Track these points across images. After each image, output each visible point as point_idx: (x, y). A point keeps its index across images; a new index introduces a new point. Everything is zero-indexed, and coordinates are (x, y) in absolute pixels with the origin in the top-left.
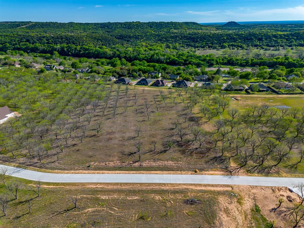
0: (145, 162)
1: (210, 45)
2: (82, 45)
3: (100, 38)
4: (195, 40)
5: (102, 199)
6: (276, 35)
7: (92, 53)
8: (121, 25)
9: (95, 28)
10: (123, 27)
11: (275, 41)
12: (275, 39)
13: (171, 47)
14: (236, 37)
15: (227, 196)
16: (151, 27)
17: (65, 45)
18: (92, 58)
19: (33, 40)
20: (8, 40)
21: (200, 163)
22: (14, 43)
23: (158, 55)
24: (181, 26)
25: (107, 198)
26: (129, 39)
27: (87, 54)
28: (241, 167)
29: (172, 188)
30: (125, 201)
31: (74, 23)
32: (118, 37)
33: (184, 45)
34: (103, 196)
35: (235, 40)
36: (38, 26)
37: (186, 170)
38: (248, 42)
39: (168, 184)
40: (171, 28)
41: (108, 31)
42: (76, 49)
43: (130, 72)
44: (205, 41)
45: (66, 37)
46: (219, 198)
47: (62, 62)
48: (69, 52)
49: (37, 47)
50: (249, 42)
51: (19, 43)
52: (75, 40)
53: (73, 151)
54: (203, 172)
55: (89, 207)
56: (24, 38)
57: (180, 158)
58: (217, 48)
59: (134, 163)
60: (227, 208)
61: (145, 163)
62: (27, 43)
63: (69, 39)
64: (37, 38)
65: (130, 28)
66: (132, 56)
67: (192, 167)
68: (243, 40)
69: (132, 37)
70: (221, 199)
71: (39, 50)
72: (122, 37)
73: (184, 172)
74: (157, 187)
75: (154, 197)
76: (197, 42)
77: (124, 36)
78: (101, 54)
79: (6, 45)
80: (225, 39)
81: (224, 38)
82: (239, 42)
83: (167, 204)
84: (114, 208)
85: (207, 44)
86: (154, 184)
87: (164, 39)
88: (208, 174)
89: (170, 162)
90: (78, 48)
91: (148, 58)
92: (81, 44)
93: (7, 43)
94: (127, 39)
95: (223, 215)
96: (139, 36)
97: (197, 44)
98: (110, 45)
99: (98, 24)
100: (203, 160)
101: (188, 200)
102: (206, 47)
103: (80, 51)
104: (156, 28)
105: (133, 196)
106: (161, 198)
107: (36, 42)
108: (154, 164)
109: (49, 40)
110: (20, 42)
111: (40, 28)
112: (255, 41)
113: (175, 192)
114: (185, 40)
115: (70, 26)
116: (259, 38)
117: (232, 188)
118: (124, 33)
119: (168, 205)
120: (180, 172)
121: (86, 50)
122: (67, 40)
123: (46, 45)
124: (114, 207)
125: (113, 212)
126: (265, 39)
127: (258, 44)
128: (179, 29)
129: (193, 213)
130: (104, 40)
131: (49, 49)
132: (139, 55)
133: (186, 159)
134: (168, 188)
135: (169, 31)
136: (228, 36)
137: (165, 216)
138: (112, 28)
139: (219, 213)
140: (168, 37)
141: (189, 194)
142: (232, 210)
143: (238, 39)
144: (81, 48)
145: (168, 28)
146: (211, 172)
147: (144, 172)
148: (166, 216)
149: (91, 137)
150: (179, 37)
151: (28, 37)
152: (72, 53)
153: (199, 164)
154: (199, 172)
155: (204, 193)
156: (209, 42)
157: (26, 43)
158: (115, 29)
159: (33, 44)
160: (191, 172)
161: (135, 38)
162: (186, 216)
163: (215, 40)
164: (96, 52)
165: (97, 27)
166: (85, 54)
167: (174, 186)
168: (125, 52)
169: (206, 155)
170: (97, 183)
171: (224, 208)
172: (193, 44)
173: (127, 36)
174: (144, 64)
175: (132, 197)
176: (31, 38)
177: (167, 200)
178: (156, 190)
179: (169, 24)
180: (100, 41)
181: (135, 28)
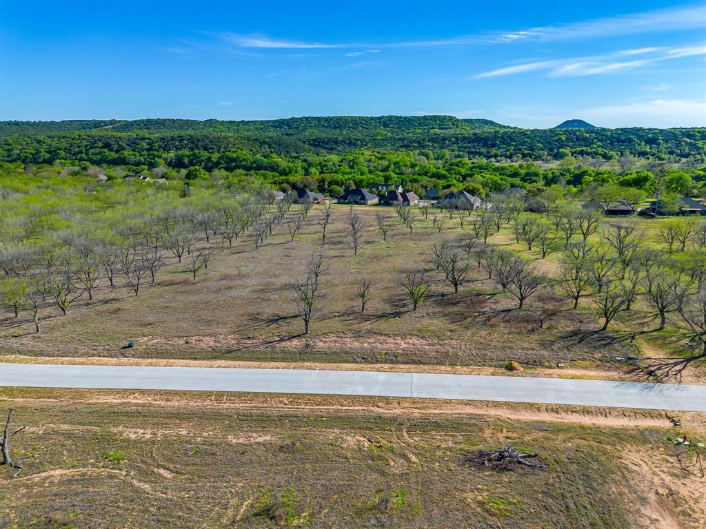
0: (325, 339)
1: (526, 152)
2: (223, 152)
3: (267, 140)
4: (490, 143)
5: (128, 441)
6: (692, 133)
7: (246, 166)
8: (319, 122)
9: (261, 129)
10: (324, 126)
11: (691, 144)
12: (689, 141)
13: (432, 156)
14: (590, 136)
15: (658, 448)
16: (386, 126)
17: (187, 152)
19: (118, 144)
20: (65, 145)
21: (526, 346)
22: (77, 150)
23: (400, 166)
24: (454, 124)
25: (148, 436)
26: (334, 146)
28: (688, 360)
29: (416, 413)
30: (214, 449)
31: (216, 121)
32: (309, 142)
33: (462, 153)
34: (134, 430)
35: (588, 141)
36: (138, 125)
37: (471, 362)
38: (621, 145)
39: (399, 400)
40: (431, 127)
41: (289, 132)
42: (209, 159)
43: (324, 185)
44: (513, 145)
45: (192, 138)
46: (623, 454)
47: (165, 174)
48: (194, 165)
49: (125, 158)
50: (623, 147)
51: (86, 150)
52: (211, 141)
54: (539, 370)
56: (100, 141)
57: (451, 331)
58: (545, 157)
60: (671, 493)
61: (325, 342)
62: (106, 150)
63: (196, 141)
64: (128, 140)
65: (338, 128)
67: (495, 356)
68: (608, 142)
69: (342, 142)
70: (635, 457)
72: (319, 143)
73: (465, 369)
74: (356, 408)
75: (336, 439)
76: (494, 146)
77: (324, 141)
79: (59, 154)
80: (562, 141)
81: (560, 138)
82: (599, 146)
83: (392, 463)
84: (162, 471)
85: (520, 150)
86: (348, 397)
87: (416, 145)
88: (560, 376)
90: (215, 157)
92: (222, 150)
93: (60, 149)
94: (329, 146)
95: (657, 520)
96: (356, 139)
97: (493, 151)
99: (269, 122)
100: (535, 337)
101: (481, 454)
102: (518, 157)
103: (218, 163)
104: (397, 128)
105: (253, 432)
106: (366, 444)
107: (124, 149)
108: (357, 344)
109: (153, 143)
110: (90, 148)
111: (141, 129)
112: (639, 145)
113: (425, 426)
114: (465, 143)
115: (207, 125)
116: (649, 138)
117: (673, 421)
118: (323, 135)
119: (396, 466)
120: (449, 368)
121: (232, 160)
122: (193, 142)
123: (145, 153)
124: (159, 466)
126: (663, 140)
127: (648, 150)
128: (450, 128)
129: (510, 503)
130: (276, 144)
131: (149, 160)
133: (473, 334)
134: (398, 411)
136: (570, 134)
137: (373, 508)
138: (297, 128)
139: (638, 511)
141: (487, 433)
142: (696, 501)
143: (595, 140)
144: (221, 158)
145: (425, 127)
146: (571, 372)
147: (317, 364)
148: (383, 507)
149: (170, 285)
150: (451, 140)
151: (109, 138)
153: (523, 349)
154: (522, 369)
155: (552, 432)
156: (524, 147)
157: (101, 150)
159: (117, 152)
160: (491, 369)
161: (347, 144)
162: (475, 514)
163: (539, 142)
164: (255, 165)
165: (265, 127)
167: (424, 408)
168: (320, 164)
169: (545, 325)
170: (132, 392)
171: (657, 493)
172: (483, 150)
173: (329, 140)
175: (250, 434)
176: (115, 141)
177: (392, 450)
178: (350, 418)
180: (266, 146)
181: (349, 127)
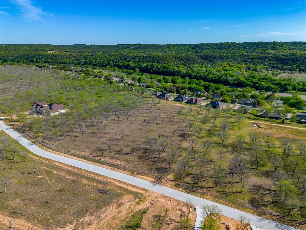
1: (302, 68)
2: (163, 64)
3: (182, 58)
5: (53, 173)
7: (169, 71)
8: (213, 46)
10: (214, 48)
13: (251, 68)
15: (134, 196)
16: (244, 47)
17: (150, 63)
18: (162, 75)
19: (129, 59)
20: (113, 59)
21: (144, 169)
22: (116, 61)
23: (227, 76)
25: (56, 173)
26: (213, 59)
27: (165, 72)
28: (175, 180)
29: (102, 179)
30: (63, 178)
31: (171, 44)
32: (203, 57)
33: (268, 67)
34: (55, 171)
36: (141, 47)
37: (128, 170)
40: (267, 48)
41: (198, 51)
42: (157, 67)
44: (297, 64)
45: (154, 57)
46: (126, 195)
47: (134, 77)
48: (152, 69)
51: (119, 61)
53: (71, 140)
54: (139, 175)
55: (41, 175)
56: (124, 57)
57: (133, 161)
59: (97, 156)
60: (124, 203)
61: (104, 159)
62: (124, 61)
63: (155, 59)
64: (132, 57)
65: (220, 49)
66: (202, 75)
67: (134, 170)
69: (217, 57)
71: (130, 67)
72: (207, 58)
73: (124, 172)
75: (83, 181)
76: (287, 64)
77: (210, 56)
78: (176, 72)
79: (110, 62)
85: (299, 66)
87: (250, 61)
89: (123, 162)
90: (159, 66)
91: (216, 78)
93: (111, 60)
94: (211, 60)
95: (114, 206)
96: (225, 56)
97: (286, 67)
98: (190, 64)
99: (192, 45)
100: (149, 167)
101: (102, 189)
102: (296, 71)
103: (160, 69)
104: (250, 49)
106: (87, 183)
107: (130, 61)
108: (110, 160)
109: (140, 59)
113: (101, 182)
114: (274, 61)
117: (146, 192)
118: (211, 53)
119: (86, 188)
120: (122, 171)
121: (165, 68)
122: (153, 59)
123: (137, 63)
124: (54, 179)
125: (49, 182)
129: (95, 198)
132: (208, 75)
133: (137, 163)
134: (100, 178)
135: (264, 51)
137: (75, 194)
138: (202, 49)
139: (113, 204)
140: (255, 58)
141: (109, 186)
142: (125, 205)
144: (161, 67)
145: (264, 48)
146: (144, 177)
149: (92, 133)
150: (269, 59)
151: (127, 56)
152: (153, 70)
153: (142, 169)
154: (135, 174)
155: (120, 189)
156: (303, 65)
158: (205, 49)
159: (128, 62)
160: (129, 173)
161: (220, 58)
162: (88, 198)
165: (189, 48)
166: (163, 72)
167: (105, 179)
168: (197, 72)
169: (157, 164)
170: (61, 163)
171: (121, 203)
173: (212, 56)
174: (200, 83)
175: (71, 177)
177: (89, 185)
179: (267, 44)
180: (181, 61)
181: (226, 48)
